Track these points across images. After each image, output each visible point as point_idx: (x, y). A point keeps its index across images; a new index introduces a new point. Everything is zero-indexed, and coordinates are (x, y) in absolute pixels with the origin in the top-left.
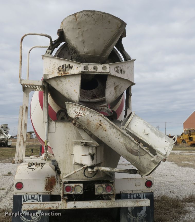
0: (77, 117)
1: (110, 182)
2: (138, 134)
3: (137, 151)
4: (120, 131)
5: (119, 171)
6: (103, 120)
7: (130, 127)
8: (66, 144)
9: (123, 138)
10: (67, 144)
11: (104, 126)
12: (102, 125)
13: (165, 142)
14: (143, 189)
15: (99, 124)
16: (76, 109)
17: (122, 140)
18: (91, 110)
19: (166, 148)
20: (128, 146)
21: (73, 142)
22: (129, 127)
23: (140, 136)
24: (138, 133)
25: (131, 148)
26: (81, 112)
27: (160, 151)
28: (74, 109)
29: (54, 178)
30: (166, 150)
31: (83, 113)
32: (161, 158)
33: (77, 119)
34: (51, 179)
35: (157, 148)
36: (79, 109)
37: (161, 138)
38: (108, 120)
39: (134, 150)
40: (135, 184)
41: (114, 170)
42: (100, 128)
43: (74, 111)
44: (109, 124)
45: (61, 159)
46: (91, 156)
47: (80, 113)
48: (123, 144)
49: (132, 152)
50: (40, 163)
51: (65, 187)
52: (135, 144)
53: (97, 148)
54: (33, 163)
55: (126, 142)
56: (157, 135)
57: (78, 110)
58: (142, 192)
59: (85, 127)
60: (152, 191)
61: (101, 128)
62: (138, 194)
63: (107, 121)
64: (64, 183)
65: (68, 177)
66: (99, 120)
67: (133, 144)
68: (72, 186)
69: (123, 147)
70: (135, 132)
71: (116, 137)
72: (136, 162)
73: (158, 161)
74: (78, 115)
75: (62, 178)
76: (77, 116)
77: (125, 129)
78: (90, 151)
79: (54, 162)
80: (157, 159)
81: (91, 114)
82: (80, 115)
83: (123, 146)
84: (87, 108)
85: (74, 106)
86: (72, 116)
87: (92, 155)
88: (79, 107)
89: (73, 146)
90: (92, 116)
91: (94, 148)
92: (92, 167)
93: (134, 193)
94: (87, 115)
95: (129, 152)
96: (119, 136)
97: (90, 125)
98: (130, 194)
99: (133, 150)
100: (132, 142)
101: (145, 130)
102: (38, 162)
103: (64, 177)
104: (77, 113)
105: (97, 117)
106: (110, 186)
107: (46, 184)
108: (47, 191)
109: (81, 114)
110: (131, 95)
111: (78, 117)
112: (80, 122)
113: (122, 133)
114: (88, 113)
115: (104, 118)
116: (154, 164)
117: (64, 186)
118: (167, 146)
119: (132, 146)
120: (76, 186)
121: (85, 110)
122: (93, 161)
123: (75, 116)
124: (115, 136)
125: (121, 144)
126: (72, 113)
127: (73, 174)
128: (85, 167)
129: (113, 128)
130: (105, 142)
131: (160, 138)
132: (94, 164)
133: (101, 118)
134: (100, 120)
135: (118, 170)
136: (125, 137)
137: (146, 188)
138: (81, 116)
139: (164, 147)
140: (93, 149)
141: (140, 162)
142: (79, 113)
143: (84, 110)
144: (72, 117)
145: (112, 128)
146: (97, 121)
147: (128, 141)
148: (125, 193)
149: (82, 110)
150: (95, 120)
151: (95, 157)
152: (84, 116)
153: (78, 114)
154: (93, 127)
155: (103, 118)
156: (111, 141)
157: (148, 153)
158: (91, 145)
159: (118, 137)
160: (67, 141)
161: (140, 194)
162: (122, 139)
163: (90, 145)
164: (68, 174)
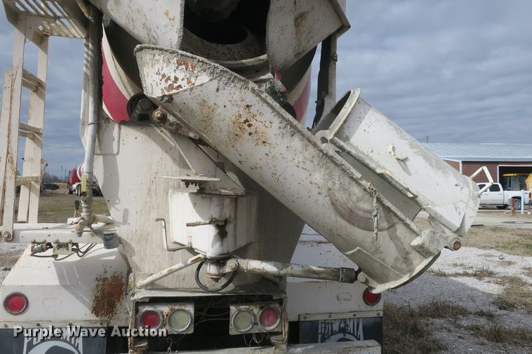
0: (167, 93)
1: (275, 298)
2: (372, 160)
3: (368, 215)
4: (315, 145)
5: (303, 274)
6: (258, 106)
7: (348, 135)
8: (149, 190)
9: (323, 170)
10: (153, 188)
11: (261, 127)
12: (253, 122)
13: (456, 185)
14: (358, 309)
15: (242, 120)
16: (165, 65)
17: (318, 177)
18: (217, 68)
19: (461, 206)
20: (341, 196)
21: (170, 183)
22: (345, 136)
23: (379, 166)
24: (371, 154)
25: (350, 205)
26: (181, 75)
27: (444, 215)
28: (157, 67)
29: (121, 280)
30: (460, 213)
31: (186, 80)
32: (446, 238)
33: (167, 101)
34: (111, 284)
35: (434, 206)
36: (173, 66)
37: (444, 172)
38: (276, 105)
39: (360, 209)
40: (338, 296)
41: (288, 270)
42: (246, 135)
43: (158, 73)
44: (277, 121)
45: (134, 232)
46: (218, 226)
47: (176, 79)
48: (324, 192)
49: (350, 216)
50: (70, 243)
51: (140, 314)
52: (365, 190)
53: (236, 203)
54: (48, 241)
55: (334, 184)
56: (431, 165)
57: (170, 70)
58: (355, 315)
59: (196, 132)
60: (379, 314)
61: (250, 134)
62: (345, 320)
63: (272, 107)
64: (138, 304)
65: (152, 283)
66: (244, 104)
67: (356, 190)
68: (162, 312)
69: (324, 201)
70: (363, 153)
71: (301, 165)
72: (359, 250)
73: (432, 248)
74: (171, 87)
75: (135, 286)
76: (168, 91)
77: (332, 141)
78: (215, 212)
79: (111, 239)
80: (432, 239)
81: (216, 81)
82: (175, 85)
83: (321, 198)
84: (201, 59)
85: (157, 57)
86: (152, 93)
87: (220, 224)
88: (175, 59)
89: (169, 194)
90: (218, 90)
91: (227, 201)
92: (219, 261)
93: (335, 320)
94: (202, 85)
95: (343, 217)
96: (312, 162)
97: (214, 122)
98: (325, 322)
99: (356, 211)
100: (354, 183)
101: (393, 147)
102: (62, 241)
103: (140, 282)
104: (166, 81)
105: (237, 93)
106: (273, 310)
107: (97, 297)
108: (97, 316)
109: (179, 82)
110: (336, 60)
111: (171, 92)
112: (180, 111)
113: (321, 151)
114: (204, 78)
115: (260, 96)
116: (418, 255)
117: (137, 311)
118: (462, 201)
119: (354, 198)
120: (173, 311)
121: (193, 67)
122: (222, 241)
123: (162, 90)
124: (296, 161)
125: (318, 191)
126: (153, 83)
127: (166, 275)
128: (199, 258)
129: (292, 135)
130: (261, 184)
131: (440, 172)
132: (225, 251)
133: (251, 98)
134: (248, 106)
135: (300, 269)
136: (331, 165)
137: (364, 306)
138: (181, 89)
139: (454, 204)
140: (222, 206)
141: (373, 249)
142: (173, 80)
143: (190, 67)
144: (154, 96)
145: (289, 135)
146: (236, 109)
147: (339, 180)
148: (311, 319)
149: (184, 67)
150: (228, 104)
151: (229, 228)
152: (192, 89)
153: (170, 82)
154: (221, 131)
155: (258, 98)
156: (281, 179)
157: (404, 220)
158: (217, 193)
159: (309, 165)
160: (154, 180)
161: (348, 321)
162: (320, 172)
163: (213, 192)
164: (152, 275)
